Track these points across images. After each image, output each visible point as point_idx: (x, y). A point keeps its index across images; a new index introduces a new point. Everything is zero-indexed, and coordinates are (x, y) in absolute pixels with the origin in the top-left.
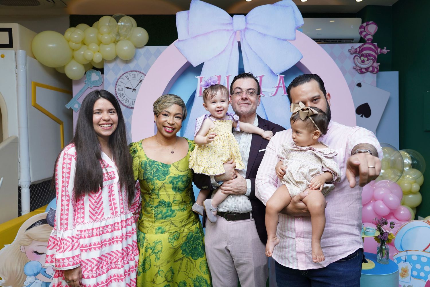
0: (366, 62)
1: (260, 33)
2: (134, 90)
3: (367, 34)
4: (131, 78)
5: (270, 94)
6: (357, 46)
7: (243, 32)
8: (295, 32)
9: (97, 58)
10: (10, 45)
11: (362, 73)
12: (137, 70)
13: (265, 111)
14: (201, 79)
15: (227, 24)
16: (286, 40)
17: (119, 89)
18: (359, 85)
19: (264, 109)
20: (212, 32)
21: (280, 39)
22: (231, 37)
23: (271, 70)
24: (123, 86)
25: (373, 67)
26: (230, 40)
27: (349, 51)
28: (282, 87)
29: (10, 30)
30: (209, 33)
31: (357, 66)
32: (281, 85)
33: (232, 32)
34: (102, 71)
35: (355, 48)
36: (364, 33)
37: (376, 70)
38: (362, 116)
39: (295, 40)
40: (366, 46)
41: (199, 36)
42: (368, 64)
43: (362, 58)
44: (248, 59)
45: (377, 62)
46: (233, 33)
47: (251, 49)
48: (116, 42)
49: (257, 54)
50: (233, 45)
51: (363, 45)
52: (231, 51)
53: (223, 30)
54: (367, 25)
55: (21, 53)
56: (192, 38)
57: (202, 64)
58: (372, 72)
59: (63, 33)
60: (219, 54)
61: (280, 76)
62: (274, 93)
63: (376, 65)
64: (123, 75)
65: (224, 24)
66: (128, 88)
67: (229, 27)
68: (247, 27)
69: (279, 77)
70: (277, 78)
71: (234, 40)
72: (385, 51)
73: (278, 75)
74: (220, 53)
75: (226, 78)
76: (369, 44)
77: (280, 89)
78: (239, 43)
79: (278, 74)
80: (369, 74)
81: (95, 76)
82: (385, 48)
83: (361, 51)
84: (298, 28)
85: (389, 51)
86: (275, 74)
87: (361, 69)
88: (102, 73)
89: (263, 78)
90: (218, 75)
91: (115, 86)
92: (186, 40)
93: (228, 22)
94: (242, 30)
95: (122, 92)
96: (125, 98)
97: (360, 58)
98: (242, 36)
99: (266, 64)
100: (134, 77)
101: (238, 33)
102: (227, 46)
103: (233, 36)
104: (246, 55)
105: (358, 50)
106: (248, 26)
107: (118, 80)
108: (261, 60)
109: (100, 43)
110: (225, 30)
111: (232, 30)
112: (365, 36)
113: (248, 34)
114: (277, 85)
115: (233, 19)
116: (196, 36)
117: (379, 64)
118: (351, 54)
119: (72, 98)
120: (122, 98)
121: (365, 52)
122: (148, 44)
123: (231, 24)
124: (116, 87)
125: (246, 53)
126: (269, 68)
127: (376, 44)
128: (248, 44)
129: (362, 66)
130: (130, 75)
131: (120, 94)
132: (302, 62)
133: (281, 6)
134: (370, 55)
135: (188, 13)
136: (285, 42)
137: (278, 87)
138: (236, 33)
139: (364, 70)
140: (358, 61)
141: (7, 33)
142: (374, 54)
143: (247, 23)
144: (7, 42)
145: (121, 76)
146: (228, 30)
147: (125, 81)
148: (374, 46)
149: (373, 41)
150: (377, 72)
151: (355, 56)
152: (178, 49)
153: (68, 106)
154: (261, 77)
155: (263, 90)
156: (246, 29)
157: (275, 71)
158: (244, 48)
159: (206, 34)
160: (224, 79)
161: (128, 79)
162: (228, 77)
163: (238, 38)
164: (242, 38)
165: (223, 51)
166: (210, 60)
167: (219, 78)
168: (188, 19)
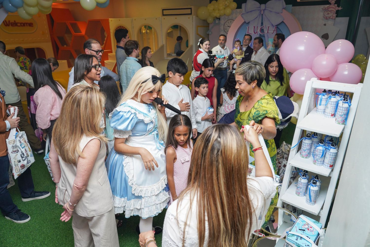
0: (330, 14)
1: (270, 11)
2: (230, 27)
4: (229, 22)
5: (271, 33)
6: (326, 6)
8: (282, 10)
9: (218, 16)
10: (191, 14)
11: (327, 19)
12: (232, 19)
14: (248, 27)
16: (278, 13)
18: (325, 25)
20: (253, 11)
23: (272, 24)
24: (226, 26)
25: (333, 16)
26: (259, 13)
27: (322, 9)
29: (191, 9)
31: (325, 16)
32: (275, 30)
33: (260, 11)
34: (220, 19)
35: (325, 7)
37: (334, 18)
38: (324, 39)
39: (282, 13)
40: (331, 6)
41: (249, 12)
42: (331, 15)
43: (328, 12)
45: (335, 14)
47: (266, 16)
48: (225, 9)
49: (268, 18)
50: (260, 15)
51: (329, 6)
53: (257, 10)
55: (194, 17)
56: (246, 13)
58: (332, 19)
59: (207, 7)
60: (255, 19)
65: (257, 8)
66: (228, 26)
67: (259, 9)
70: (274, 28)
72: (340, 8)
76: (332, 5)
78: (262, 14)
80: (330, 19)
81: (217, 21)
82: (340, 7)
84: (283, 8)
85: (342, 8)
87: (327, 17)
88: (220, 20)
89: (269, 27)
92: (244, 14)
95: (226, 28)
97: (327, 12)
99: (271, 22)
100: (231, 22)
101: (262, 11)
102: (258, 16)
104: (265, 19)
105: (327, 8)
106: (266, 8)
108: (269, 21)
109: (219, 10)
112: (331, 1)
113: (266, 11)
115: (261, 6)
117: (336, 15)
118: (323, 10)
119: (209, 30)
121: (330, 9)
122: (237, 8)
123: (260, 7)
127: (336, 5)
129: (327, 16)
132: (284, 21)
134: (332, 11)
135: (246, 4)
137: (274, 31)
138: (261, 11)
139: (328, 18)
141: (190, 10)
142: (334, 10)
143: (265, 7)
145: (226, 22)
146: (259, 10)
148: (335, 6)
149: (335, 4)
151: (325, 11)
152: (242, 17)
153: (207, 33)
154: (268, 27)
155: (269, 31)
156: (265, 9)
157: (274, 25)
158: (264, 16)
159: (251, 11)
160: (256, 27)
161: (228, 23)
162: (257, 27)
163: (262, 13)
164: (263, 13)
165: (257, 17)
166: (252, 21)
167: (254, 27)
168: (246, 6)
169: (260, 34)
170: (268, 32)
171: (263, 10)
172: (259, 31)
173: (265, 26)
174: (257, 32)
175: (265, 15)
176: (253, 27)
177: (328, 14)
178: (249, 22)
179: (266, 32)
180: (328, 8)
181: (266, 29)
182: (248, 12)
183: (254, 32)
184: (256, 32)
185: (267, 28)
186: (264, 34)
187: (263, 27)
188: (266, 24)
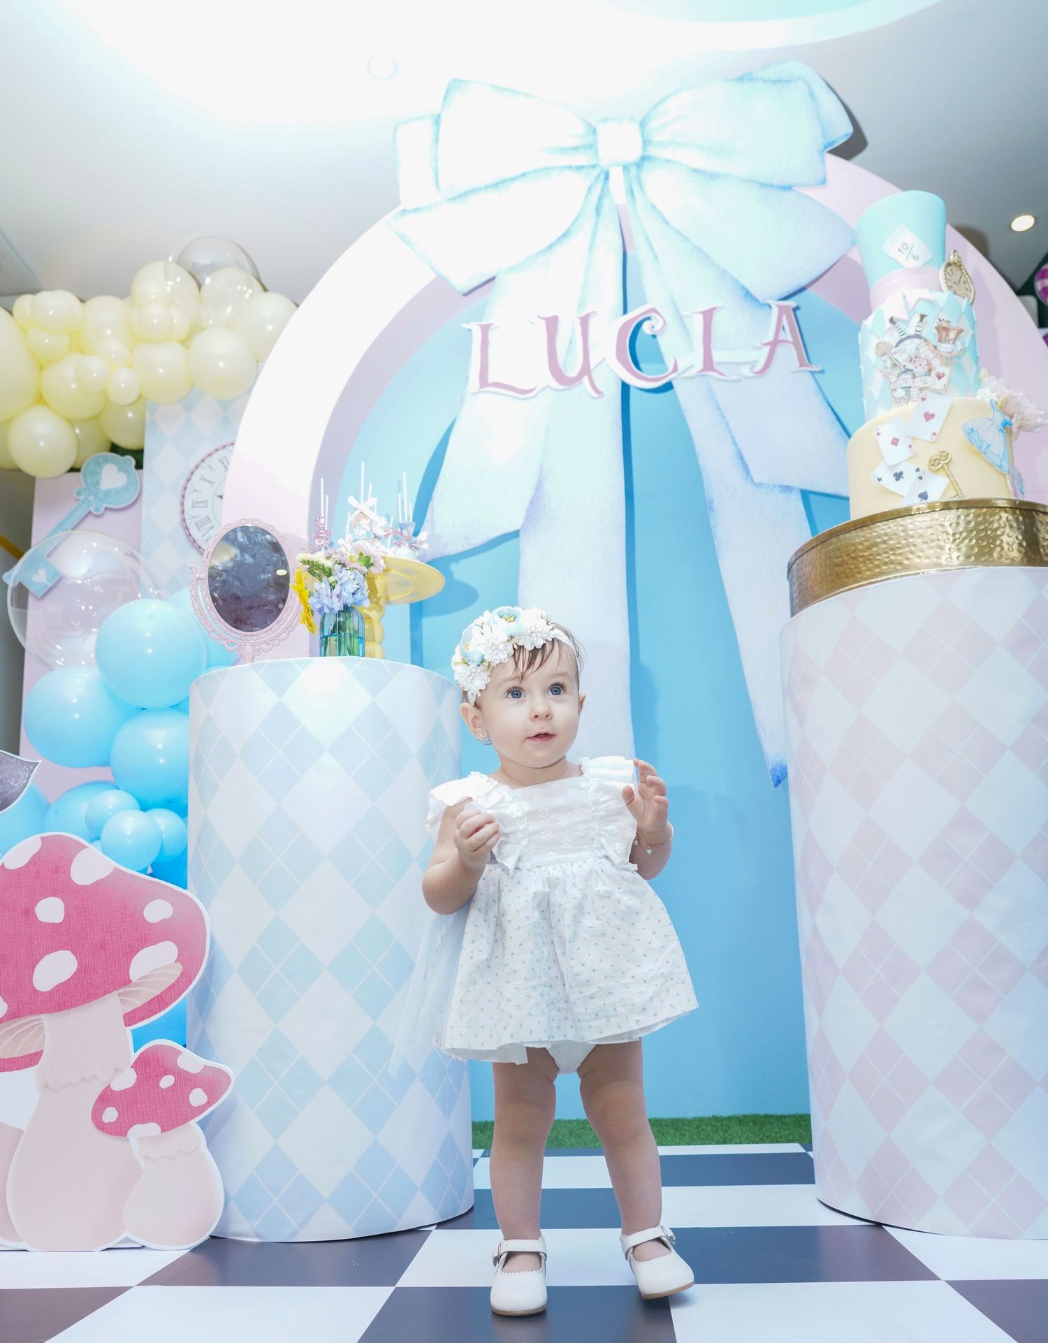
1: (695, 170)
5: (746, 371)
7: (633, 170)
8: (823, 162)
13: (730, 432)
14: (485, 329)
15: (576, 149)
16: (788, 188)
17: (195, 504)
19: (727, 424)
20: (523, 175)
21: (771, 186)
22: (590, 188)
23: (743, 288)
24: (207, 492)
26: (586, 197)
28: (788, 342)
30: (513, 179)
32: (786, 336)
33: (595, 172)
39: (822, 185)
41: (475, 191)
44: (656, 258)
46: (598, 177)
47: (667, 223)
49: (687, 239)
50: (598, 211)
52: (594, 234)
53: (562, 167)
56: (450, 200)
57: (489, 279)
60: (551, 247)
61: (780, 307)
62: (759, 367)
64: (210, 455)
65: (563, 150)
67: (582, 159)
68: (648, 153)
69: (775, 311)
70: (769, 315)
71: (601, 198)
73: (770, 302)
74: (552, 244)
75: (578, 322)
77: (780, 350)
78: (621, 208)
79: (770, 299)
81: (112, 476)
84: (830, 149)
86: (761, 300)
88: (139, 466)
89: (718, 318)
90: (549, 315)
91: (179, 496)
92: (428, 206)
93: (578, 142)
94: (630, 164)
95: (203, 512)
98: (630, 184)
99: (725, 271)
101: (617, 176)
102: (578, 217)
103: (599, 186)
104: (650, 244)
106: (652, 151)
107: (192, 473)
110: (570, 167)
111: (594, 166)
113: (653, 178)
114: (770, 337)
115: (595, 133)
116: (466, 193)
120: (204, 532)
123: (591, 148)
124: (183, 496)
125: (647, 238)
126: (737, 282)
128: (654, 207)
131: (196, 520)
132: (857, 257)
133: (765, 81)
135: (437, 123)
137: (774, 344)
138: (606, 177)
143: (646, 143)
145: (203, 460)
146: (581, 169)
154: (708, 315)
155: (717, 356)
157: (756, 292)
159: (496, 185)
160: (568, 329)
162: (584, 321)
163: (618, 192)
164: (629, 192)
165: (566, 234)
166: (516, 268)
167: (552, 324)
168: (437, 140)
169: (624, 384)
170: (708, 364)
171: (626, 168)
172: (606, 353)
173: (667, 312)
174: (586, 370)
175: (652, 207)
176: (543, 327)
178: (486, 285)
179: (684, 359)
181: (686, 330)
182: (460, 196)
183: (557, 371)
184: (572, 371)
186: (668, 383)
187: (643, 317)
188: (677, 288)
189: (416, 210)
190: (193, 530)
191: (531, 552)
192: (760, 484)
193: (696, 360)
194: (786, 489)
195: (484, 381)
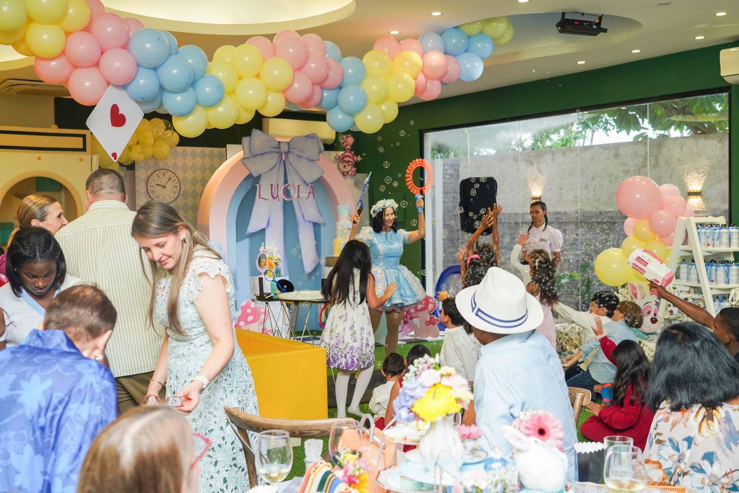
0: (347, 167)
1: (297, 155)
2: (164, 187)
3: (347, 145)
4: (161, 175)
5: (304, 198)
6: (341, 153)
7: (287, 154)
8: (319, 156)
12: (166, 168)
14: (260, 186)
15: (276, 148)
16: (313, 161)
17: (150, 186)
19: (301, 210)
21: (310, 160)
23: (305, 181)
24: (153, 183)
25: (352, 171)
26: (278, 158)
27: (335, 158)
28: (311, 193)
29: (84, 136)
30: (265, 153)
31: (340, 170)
32: (311, 191)
34: (133, 169)
35: (339, 155)
36: (345, 144)
37: (354, 173)
39: (319, 160)
40: (346, 154)
41: (257, 155)
43: (344, 164)
44: (290, 173)
45: (355, 167)
46: (280, 154)
47: (292, 166)
49: (295, 170)
51: (344, 153)
52: (280, 167)
53: (274, 152)
54: (347, 137)
56: (253, 156)
57: (260, 176)
58: (351, 175)
60: (272, 169)
61: (311, 185)
62: (307, 198)
63: (354, 169)
64: (153, 173)
65: (274, 149)
66: (158, 185)
67: (277, 150)
70: (309, 187)
71: (281, 159)
72: (359, 159)
76: (348, 152)
77: (310, 195)
78: (284, 162)
79: (309, 184)
80: (348, 177)
83: (343, 158)
84: (320, 153)
85: (362, 159)
87: (343, 173)
90: (271, 184)
92: (249, 158)
93: (277, 146)
95: (153, 189)
96: (156, 195)
99: (302, 177)
100: (164, 174)
101: (283, 155)
102: (277, 163)
104: (289, 170)
105: (341, 157)
106: (290, 150)
107: (149, 177)
108: (298, 174)
111: (280, 152)
112: (345, 146)
113: (290, 156)
115: (280, 145)
117: (356, 169)
118: (336, 160)
120: (153, 194)
121: (346, 159)
122: (178, 145)
123: (279, 148)
124: (147, 184)
126: (304, 179)
127: (353, 152)
129: (344, 170)
130: (160, 173)
132: (324, 176)
133: (310, 137)
134: (349, 162)
135: (250, 139)
136: (313, 163)
137: (309, 193)
138: (282, 155)
139: (345, 174)
140: (341, 166)
141: (81, 139)
142: (352, 160)
143: (289, 148)
144: (81, 147)
145: (151, 175)
146: (277, 152)
147: (156, 178)
148: (352, 154)
149: (351, 150)
150: (355, 175)
151: (339, 162)
152: (244, 164)
154: (299, 186)
155: (300, 195)
156: (289, 152)
157: (307, 182)
158: (288, 165)
159: (262, 154)
160: (275, 186)
161: (159, 177)
162: (277, 186)
163: (284, 158)
164: (286, 158)
165: (274, 167)
166: (265, 173)
167: (272, 186)
168: (250, 143)
169: (284, 200)
170: (298, 196)
171: (285, 153)
172: (281, 193)
173: (291, 185)
174: (277, 196)
175: (290, 162)
176: (270, 186)
177: (345, 166)
178: (259, 177)
179: (294, 194)
180: (344, 157)
181: (295, 189)
182: (255, 156)
183: (272, 196)
184: (275, 196)
185: (297, 187)
186: (291, 201)
187: (288, 186)
188: (293, 180)
189: (247, 158)
190: (150, 193)
191: (267, 232)
192: (306, 221)
193: (296, 195)
194: (310, 222)
195: (259, 197)
